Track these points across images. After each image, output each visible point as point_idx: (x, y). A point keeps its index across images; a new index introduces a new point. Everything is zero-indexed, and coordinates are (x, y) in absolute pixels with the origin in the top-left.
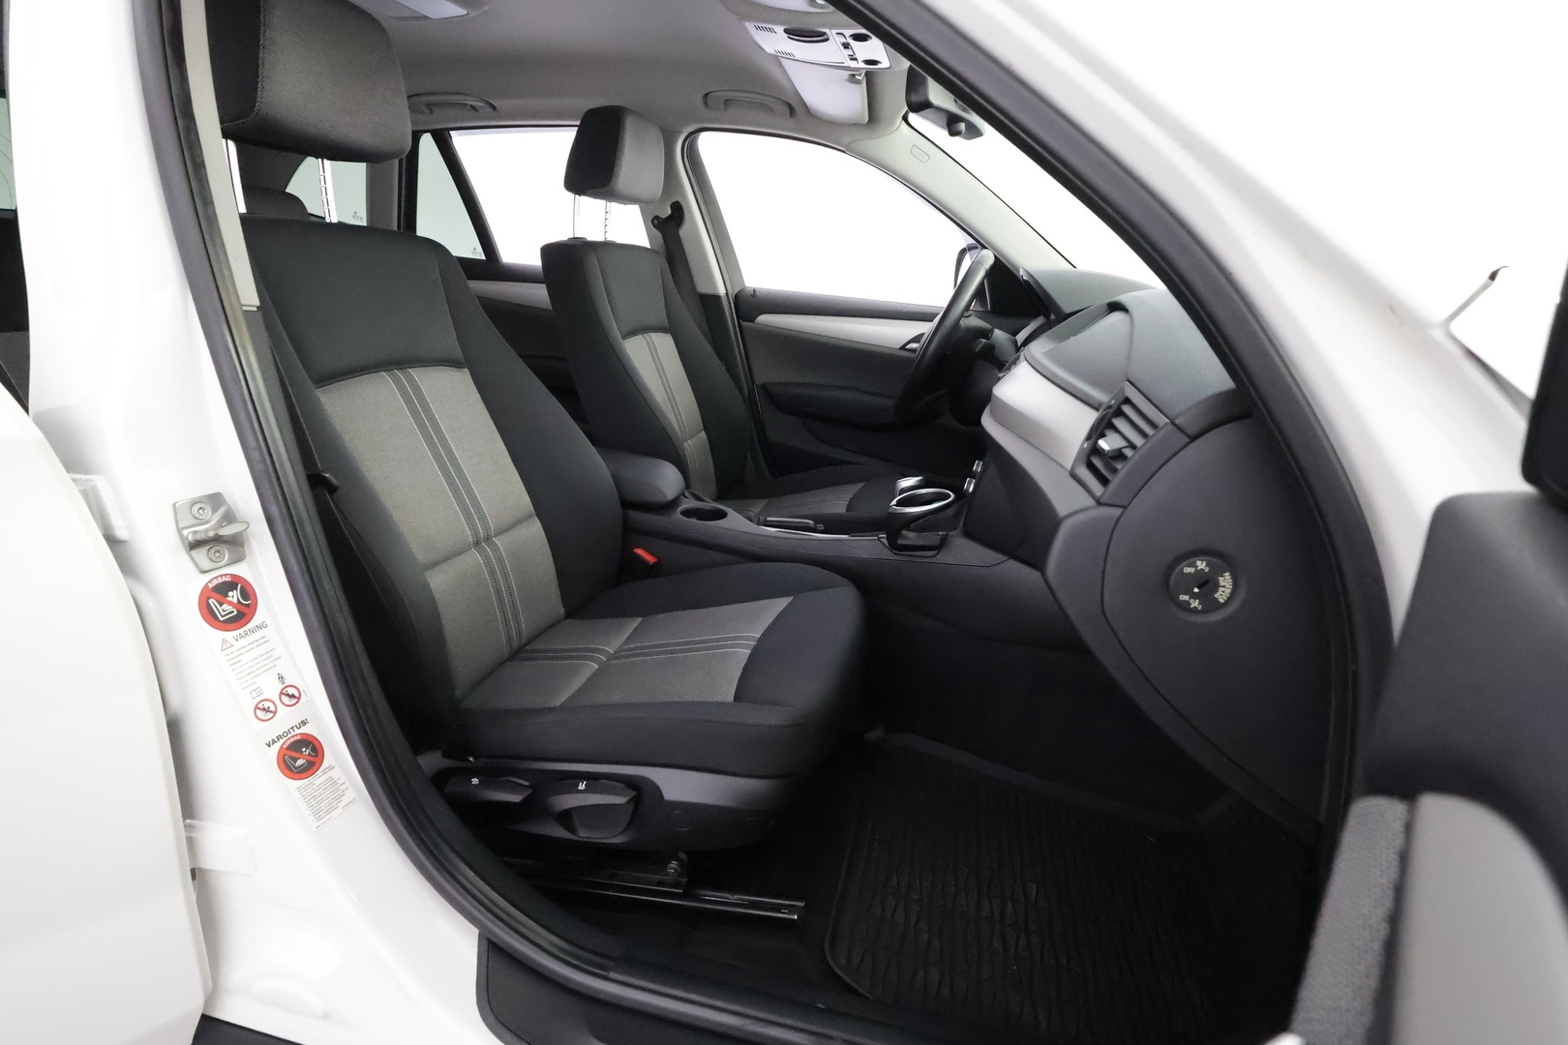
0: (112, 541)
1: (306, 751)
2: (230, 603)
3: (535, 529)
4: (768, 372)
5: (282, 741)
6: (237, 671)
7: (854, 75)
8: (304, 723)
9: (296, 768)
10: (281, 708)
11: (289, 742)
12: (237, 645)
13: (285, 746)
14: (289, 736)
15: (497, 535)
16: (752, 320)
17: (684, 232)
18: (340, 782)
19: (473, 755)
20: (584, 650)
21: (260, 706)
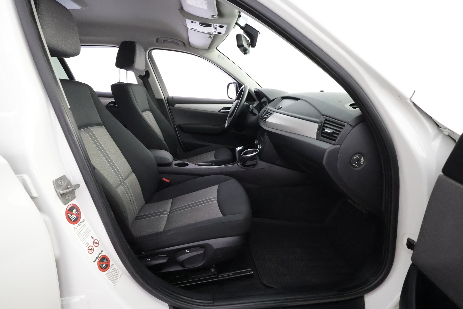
0: (33, 198)
1: (105, 261)
2: (74, 214)
3: (133, 176)
4: (179, 121)
5: (98, 259)
6: (80, 238)
7: (211, 36)
8: (102, 251)
9: (103, 268)
10: (95, 248)
11: (99, 259)
12: (79, 228)
13: (99, 261)
14: (99, 257)
15: (125, 180)
16: (173, 106)
17: (150, 80)
18: (116, 269)
19: (143, 252)
20: (160, 212)
21: (89, 249)
